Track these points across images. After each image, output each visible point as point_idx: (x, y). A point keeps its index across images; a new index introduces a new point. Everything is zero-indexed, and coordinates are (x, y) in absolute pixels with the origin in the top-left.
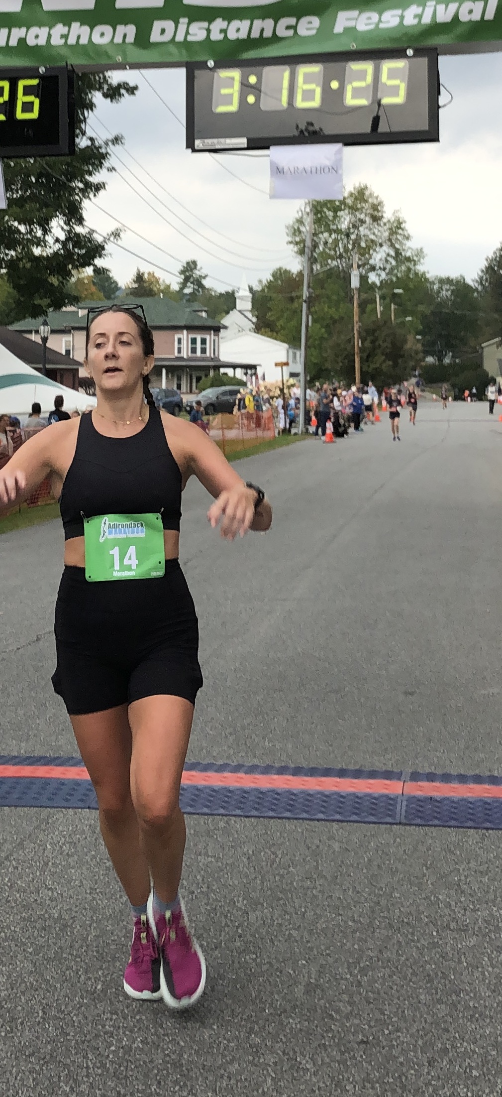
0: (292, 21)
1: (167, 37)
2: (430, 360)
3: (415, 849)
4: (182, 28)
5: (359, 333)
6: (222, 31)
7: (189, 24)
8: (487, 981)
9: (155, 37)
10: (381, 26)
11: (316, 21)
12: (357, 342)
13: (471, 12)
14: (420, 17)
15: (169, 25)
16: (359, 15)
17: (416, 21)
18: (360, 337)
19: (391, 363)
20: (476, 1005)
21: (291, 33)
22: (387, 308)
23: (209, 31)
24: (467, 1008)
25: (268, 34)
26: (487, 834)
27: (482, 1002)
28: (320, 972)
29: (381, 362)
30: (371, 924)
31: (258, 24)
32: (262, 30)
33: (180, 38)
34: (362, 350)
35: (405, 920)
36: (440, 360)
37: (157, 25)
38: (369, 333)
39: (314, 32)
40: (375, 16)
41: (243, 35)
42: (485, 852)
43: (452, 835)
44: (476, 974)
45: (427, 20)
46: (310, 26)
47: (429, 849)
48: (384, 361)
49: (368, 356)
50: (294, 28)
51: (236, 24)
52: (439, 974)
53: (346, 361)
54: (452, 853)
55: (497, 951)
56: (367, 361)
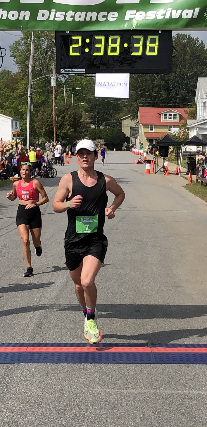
0: (105, 14)
1: (45, 18)
2: (93, 126)
3: (163, 373)
4: (52, 14)
5: (55, 112)
6: (72, 17)
7: (56, 12)
8: (204, 414)
9: (40, 18)
10: (147, 18)
11: (116, 14)
12: (55, 118)
13: (187, 14)
14: (164, 15)
15: (46, 12)
16: (136, 12)
17: (162, 17)
18: (56, 115)
19: (73, 130)
20: (203, 421)
21: (104, 19)
22: (69, 97)
23: (65, 16)
24: (200, 422)
25: (94, 19)
26: (189, 366)
27: (204, 420)
28: (143, 414)
29: (67, 129)
30: (156, 398)
31: (89, 14)
32: (91, 17)
33: (51, 19)
34: (57, 122)
35: (168, 396)
36: (98, 126)
37: (41, 12)
38: (61, 112)
39: (115, 19)
40: (143, 13)
41: (82, 19)
42: (191, 372)
43: (176, 367)
44: (200, 412)
45: (167, 17)
46: (113, 16)
47: (168, 372)
48: (69, 129)
49: (60, 126)
50: (106, 17)
51: (78, 14)
52: (187, 412)
53: (48, 128)
54: (178, 373)
55: (205, 405)
56: (59, 129)
